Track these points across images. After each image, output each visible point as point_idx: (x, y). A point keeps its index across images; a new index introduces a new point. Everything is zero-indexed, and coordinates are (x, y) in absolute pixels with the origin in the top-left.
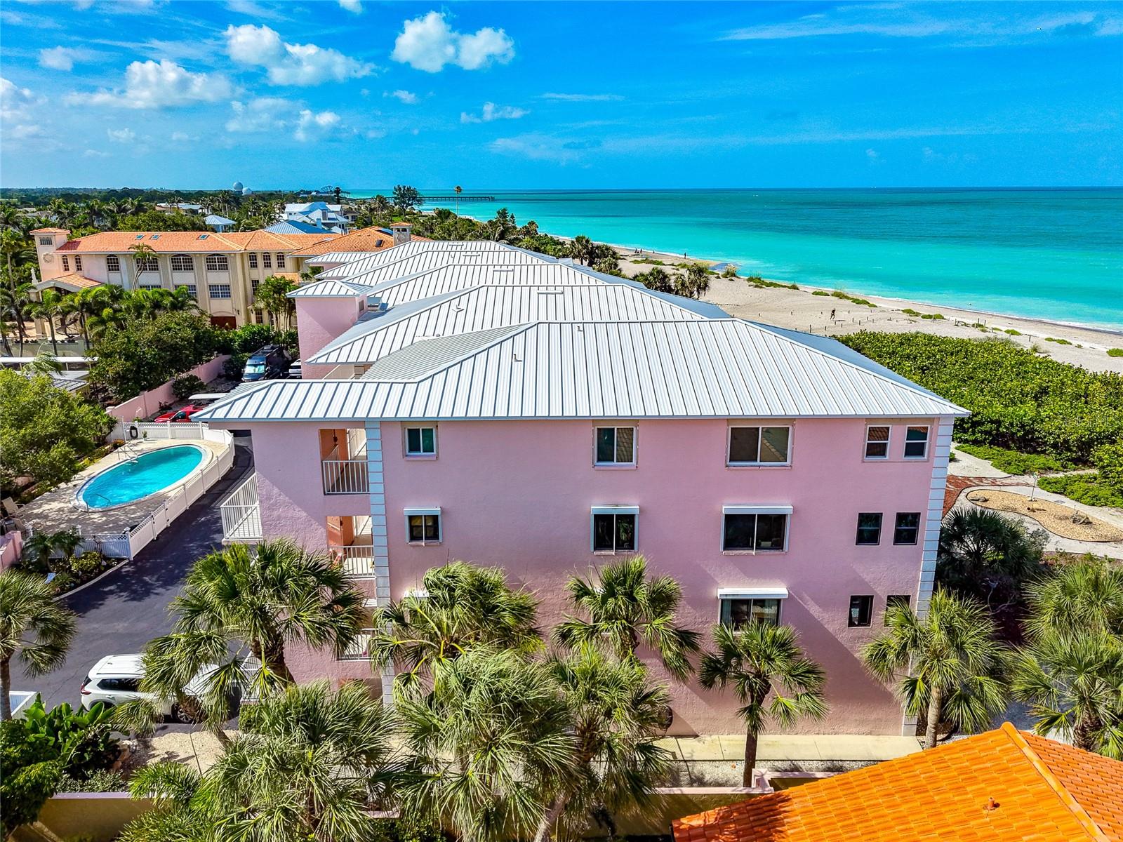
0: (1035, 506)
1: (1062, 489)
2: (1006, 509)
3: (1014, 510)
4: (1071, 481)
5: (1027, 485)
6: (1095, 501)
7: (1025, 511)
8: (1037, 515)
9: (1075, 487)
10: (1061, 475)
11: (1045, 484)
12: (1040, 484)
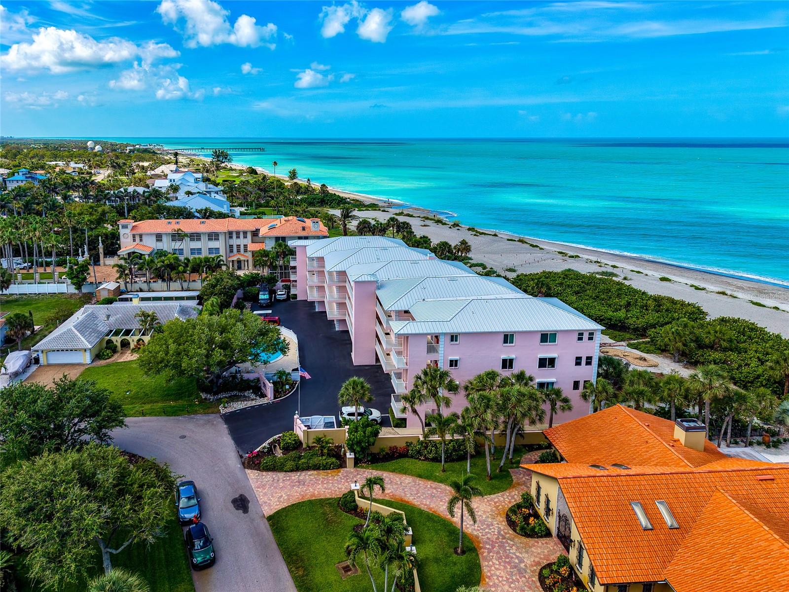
0: (626, 354)
1: (636, 347)
2: (615, 355)
3: (618, 356)
4: (640, 344)
5: (623, 346)
6: (648, 352)
7: (622, 356)
8: (627, 357)
9: (642, 346)
10: (636, 341)
11: (629, 345)
12: (628, 345)
